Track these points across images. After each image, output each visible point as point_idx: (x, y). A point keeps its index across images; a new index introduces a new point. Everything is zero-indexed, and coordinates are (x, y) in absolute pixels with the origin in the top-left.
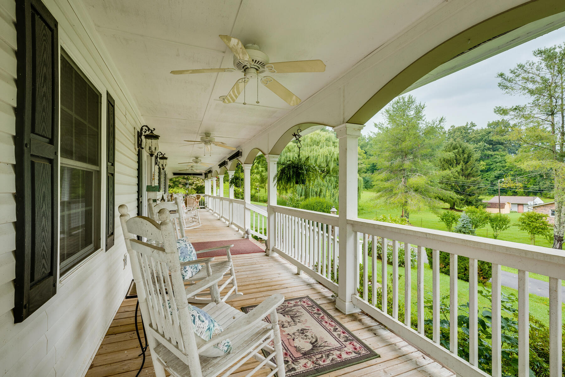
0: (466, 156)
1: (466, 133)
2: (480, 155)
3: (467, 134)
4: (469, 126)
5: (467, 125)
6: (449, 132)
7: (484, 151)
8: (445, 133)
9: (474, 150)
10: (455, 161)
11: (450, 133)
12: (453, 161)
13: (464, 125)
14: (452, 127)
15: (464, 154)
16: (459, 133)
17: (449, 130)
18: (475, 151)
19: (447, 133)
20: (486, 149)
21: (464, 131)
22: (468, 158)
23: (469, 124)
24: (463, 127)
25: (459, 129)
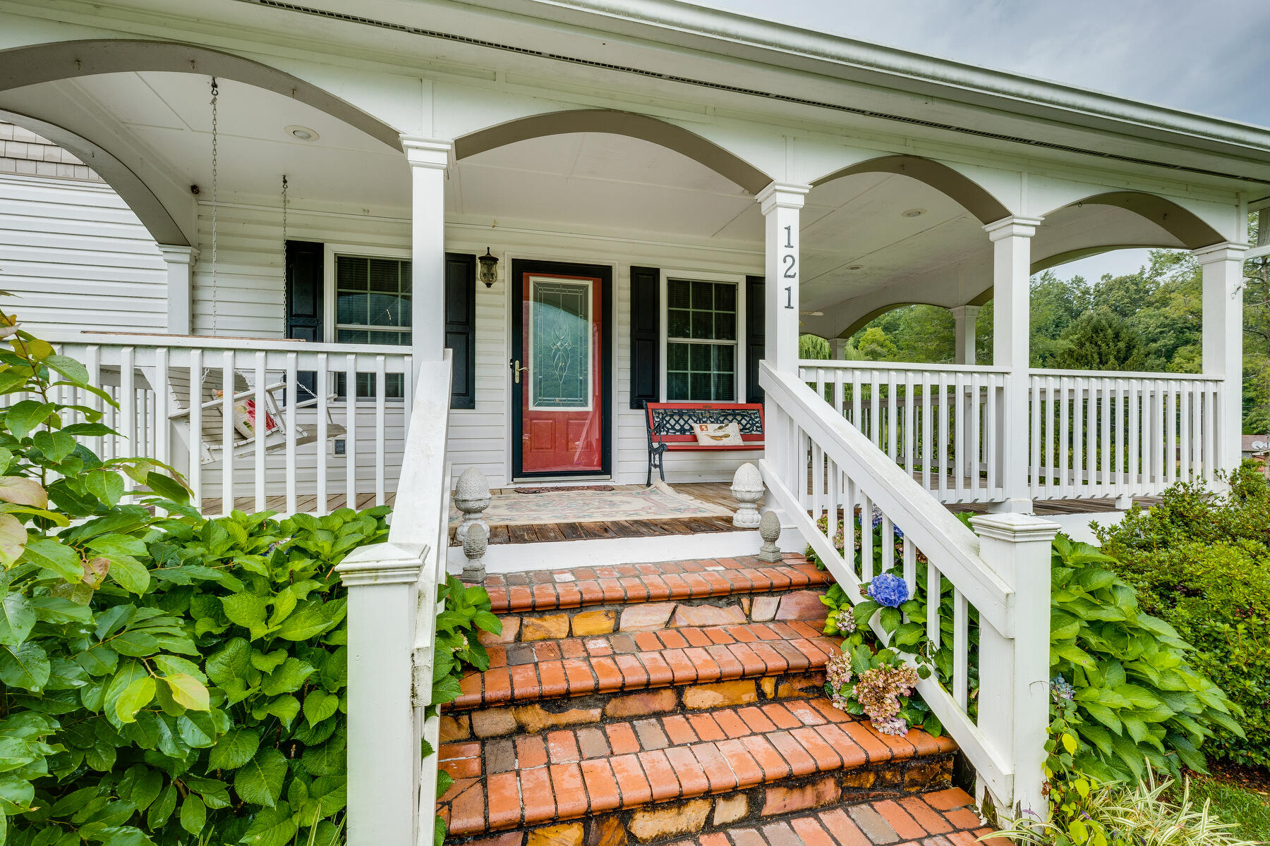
0: (1122, 345)
1: (1138, 291)
2: (1172, 342)
3: (1141, 294)
4: (1146, 275)
5: (1142, 273)
6: (1098, 289)
7: (1183, 333)
8: (1086, 292)
9: (1159, 330)
10: (1096, 356)
11: (1098, 291)
12: (1092, 357)
13: (1136, 272)
14: (1104, 277)
15: (1119, 341)
16: (1122, 293)
17: (1097, 285)
18: (1161, 333)
19: (1092, 291)
20: (1188, 328)
21: (1133, 287)
22: (1127, 351)
23: (1146, 271)
24: (1132, 277)
25: (1122, 282)
